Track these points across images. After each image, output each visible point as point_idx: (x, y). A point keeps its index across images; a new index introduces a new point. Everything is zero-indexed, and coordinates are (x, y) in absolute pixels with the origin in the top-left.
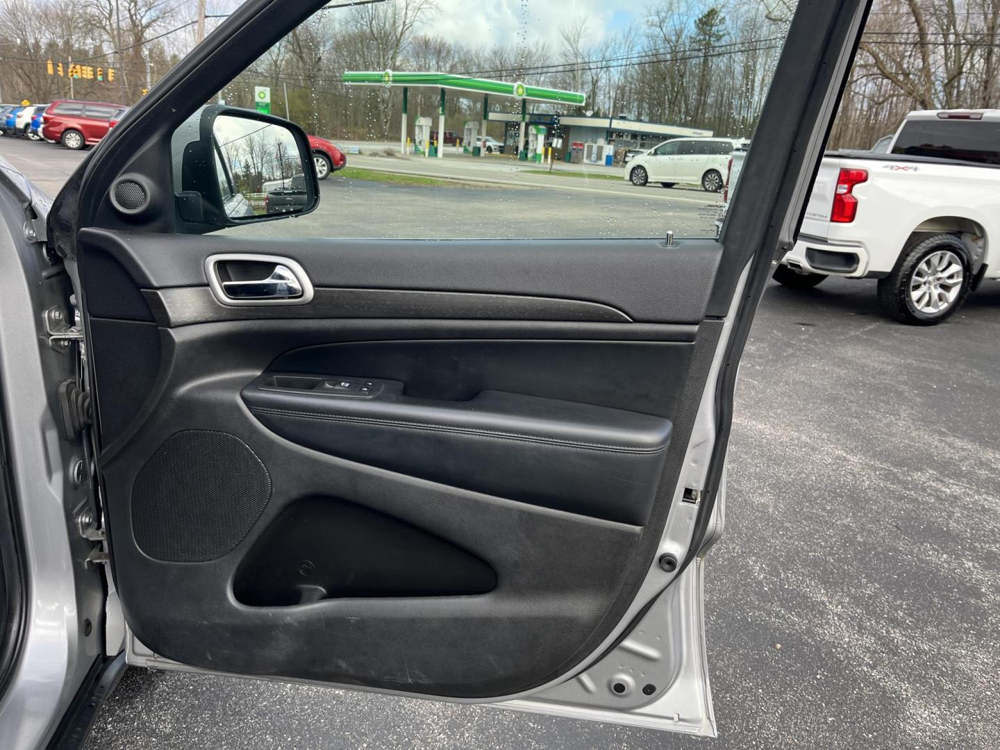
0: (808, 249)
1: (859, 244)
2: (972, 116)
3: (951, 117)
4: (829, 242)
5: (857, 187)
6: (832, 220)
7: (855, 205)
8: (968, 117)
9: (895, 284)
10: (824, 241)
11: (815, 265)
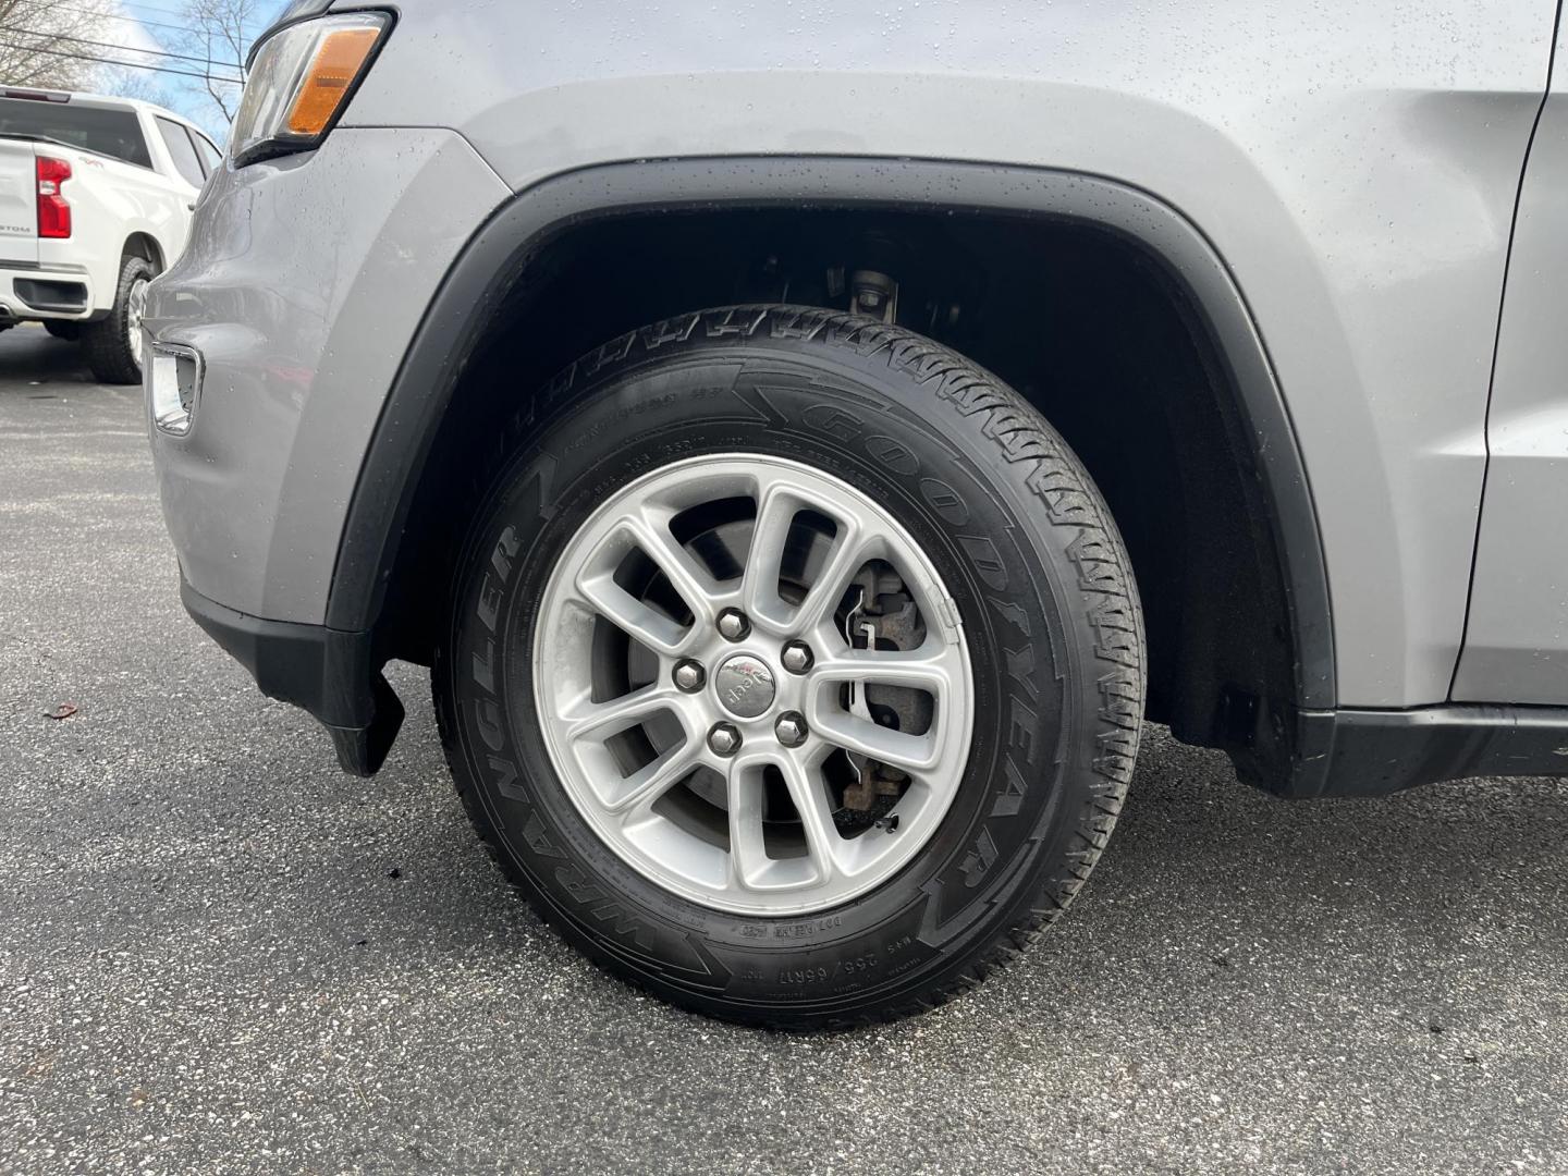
0: (17, 281)
1: (81, 269)
2: (49, 97)
3: (10, 95)
4: (42, 267)
5: (64, 185)
6: (40, 236)
7: (66, 211)
8: (44, 98)
9: (116, 327)
10: (33, 266)
11: (32, 304)
